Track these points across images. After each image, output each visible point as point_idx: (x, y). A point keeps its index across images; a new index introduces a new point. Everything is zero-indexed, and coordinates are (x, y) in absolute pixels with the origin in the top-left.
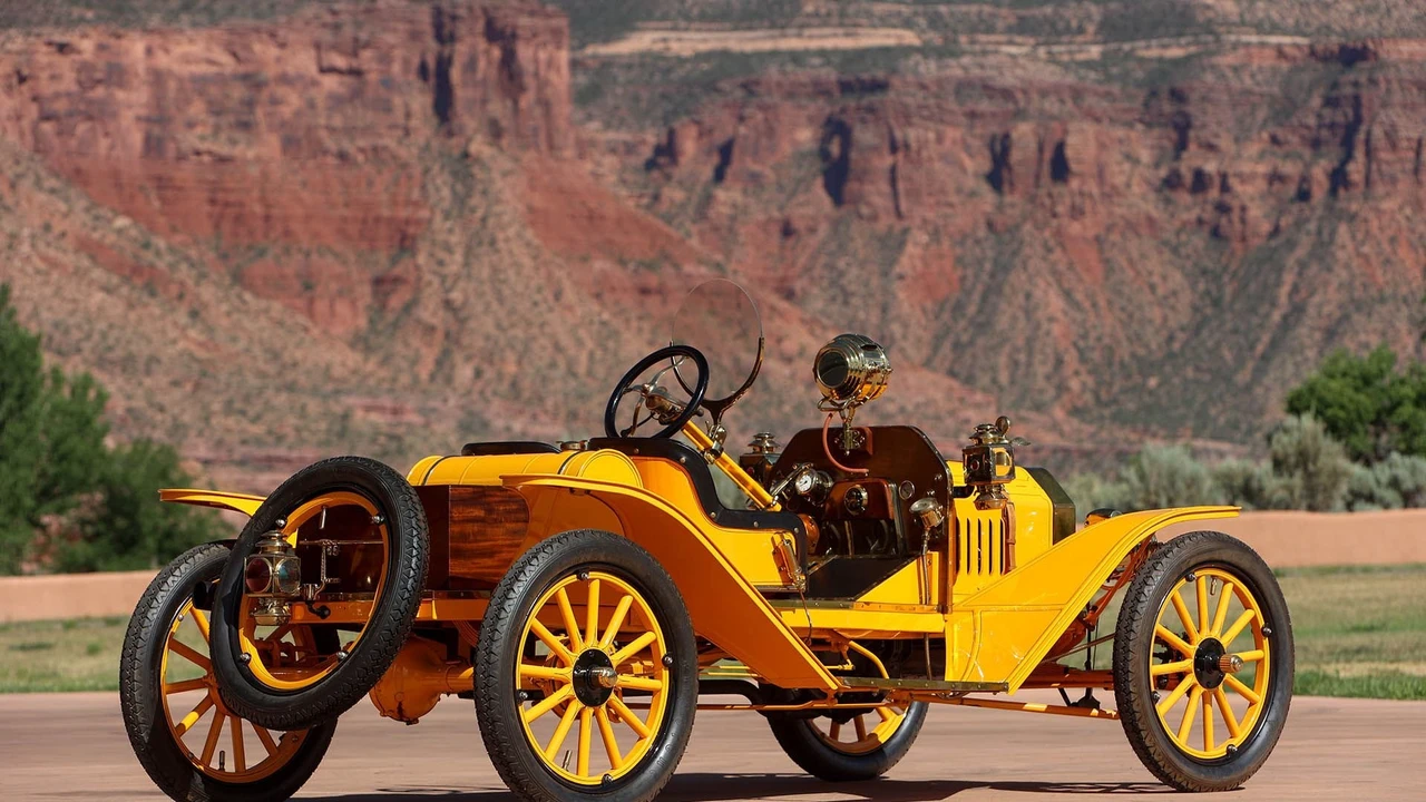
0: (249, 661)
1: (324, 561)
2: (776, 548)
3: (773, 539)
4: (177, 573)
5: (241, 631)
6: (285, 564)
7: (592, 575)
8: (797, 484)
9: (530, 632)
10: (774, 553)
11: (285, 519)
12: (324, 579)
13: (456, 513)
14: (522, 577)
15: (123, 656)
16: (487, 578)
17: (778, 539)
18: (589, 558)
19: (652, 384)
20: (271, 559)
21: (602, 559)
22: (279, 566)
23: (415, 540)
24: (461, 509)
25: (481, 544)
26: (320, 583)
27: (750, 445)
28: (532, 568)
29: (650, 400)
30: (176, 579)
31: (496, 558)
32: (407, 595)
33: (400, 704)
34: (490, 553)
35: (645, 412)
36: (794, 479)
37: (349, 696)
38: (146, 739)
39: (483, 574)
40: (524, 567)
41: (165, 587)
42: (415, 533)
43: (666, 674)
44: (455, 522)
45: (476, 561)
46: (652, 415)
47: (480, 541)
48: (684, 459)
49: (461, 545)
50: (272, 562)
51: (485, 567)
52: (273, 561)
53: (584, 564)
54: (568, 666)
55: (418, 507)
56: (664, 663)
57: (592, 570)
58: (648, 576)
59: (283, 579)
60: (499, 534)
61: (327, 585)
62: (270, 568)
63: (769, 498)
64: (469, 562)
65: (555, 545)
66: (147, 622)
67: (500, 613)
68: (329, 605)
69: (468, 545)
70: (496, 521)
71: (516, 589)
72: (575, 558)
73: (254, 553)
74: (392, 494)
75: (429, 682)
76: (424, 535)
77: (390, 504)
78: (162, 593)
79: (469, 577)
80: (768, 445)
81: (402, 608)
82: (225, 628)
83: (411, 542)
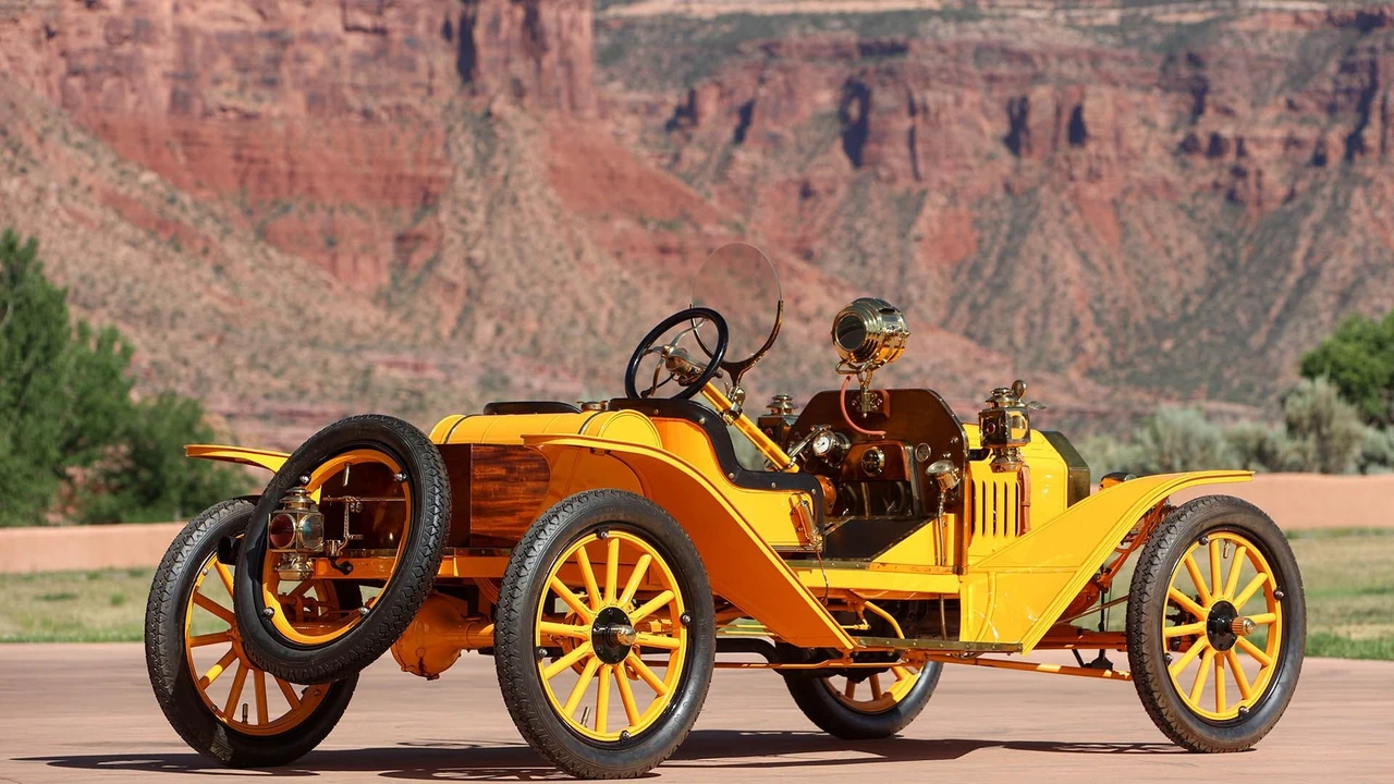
0: (272, 615)
1: (347, 518)
2: (794, 509)
3: (790, 500)
4: (202, 527)
5: (265, 586)
6: (308, 520)
7: (611, 534)
8: (815, 445)
9: (550, 590)
10: (792, 514)
11: (309, 476)
12: (347, 535)
13: (477, 471)
14: (542, 536)
15: (148, 609)
16: (508, 536)
17: (795, 500)
18: (608, 519)
19: (672, 345)
20: (295, 515)
21: (622, 518)
22: (302, 523)
23: (437, 497)
24: (482, 467)
25: (503, 502)
26: (342, 539)
27: (767, 406)
28: (552, 527)
29: (670, 361)
30: (201, 533)
31: (517, 517)
32: (428, 552)
33: (421, 659)
34: (511, 512)
35: (665, 374)
36: (812, 441)
37: (370, 652)
38: (170, 691)
39: (505, 532)
40: (544, 526)
41: (190, 542)
42: (437, 491)
43: (684, 632)
44: (476, 480)
45: (497, 519)
46: (672, 377)
47: (501, 499)
48: (703, 420)
49: (483, 503)
50: (296, 518)
51: (504, 526)
52: (299, 517)
53: (604, 523)
54: (588, 623)
55: (440, 465)
56: (682, 621)
57: (611, 529)
58: (666, 536)
59: (307, 535)
60: (520, 493)
61: (350, 541)
62: (294, 524)
63: (786, 459)
64: (490, 520)
65: (575, 504)
66: (172, 576)
67: (520, 571)
68: (352, 561)
69: (489, 503)
70: (517, 479)
71: (536, 547)
72: (595, 517)
73: (278, 509)
74: (415, 453)
75: (450, 638)
76: (446, 493)
77: (412, 462)
78: (187, 548)
79: (490, 535)
80: (786, 407)
81: (424, 565)
82: (249, 582)
83: (433, 499)
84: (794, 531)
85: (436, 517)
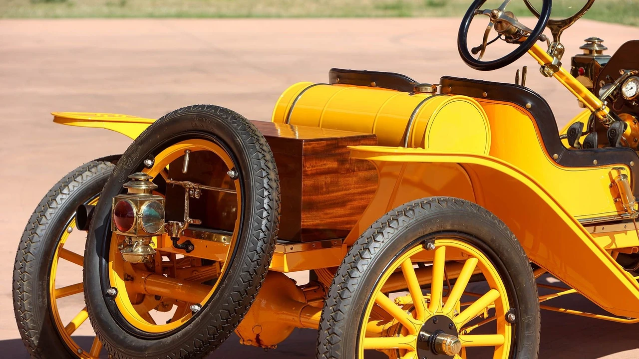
0: (115, 295)
1: (186, 203)
2: (613, 181)
3: (610, 174)
4: (65, 191)
5: (111, 264)
6: (150, 206)
7: (438, 242)
8: (624, 89)
9: (375, 305)
10: (611, 186)
11: (152, 159)
12: (188, 219)
13: (309, 167)
14: (366, 255)
15: (15, 268)
16: (339, 227)
17: (615, 174)
18: (435, 229)
19: (500, 9)
20: (136, 202)
21: (449, 227)
22: (144, 208)
23: (266, 201)
24: (313, 163)
25: (335, 194)
26: (182, 221)
27: (581, 48)
28: (377, 245)
29: (498, 23)
30: (64, 196)
31: (348, 207)
32: (256, 257)
33: (258, 336)
34: (342, 203)
35: (493, 34)
36: (622, 84)
37: (200, 351)
39: (336, 223)
40: (368, 243)
41: (54, 205)
42: (266, 193)
43: (508, 329)
44: (307, 175)
45: (328, 211)
46: (499, 36)
47: (333, 192)
48: (529, 105)
49: (314, 197)
50: (136, 205)
51: (336, 217)
52: (139, 204)
53: (430, 234)
54: (412, 334)
55: (270, 165)
56: (507, 319)
57: (437, 239)
58: (493, 240)
59: (148, 218)
60: (351, 184)
61: (190, 225)
62: (135, 210)
63: (598, 103)
64: (321, 214)
65: (401, 219)
66: (36, 238)
67: (343, 292)
68: (193, 240)
69: (320, 196)
70: (348, 170)
71: (359, 267)
72: (421, 230)
73: (122, 193)
74: (246, 152)
75: (284, 316)
76: (275, 195)
77: (244, 161)
78: (50, 211)
79: (321, 228)
80: (597, 49)
81: (251, 271)
82: (97, 259)
83: (262, 203)
84: (613, 201)
85: (264, 222)
